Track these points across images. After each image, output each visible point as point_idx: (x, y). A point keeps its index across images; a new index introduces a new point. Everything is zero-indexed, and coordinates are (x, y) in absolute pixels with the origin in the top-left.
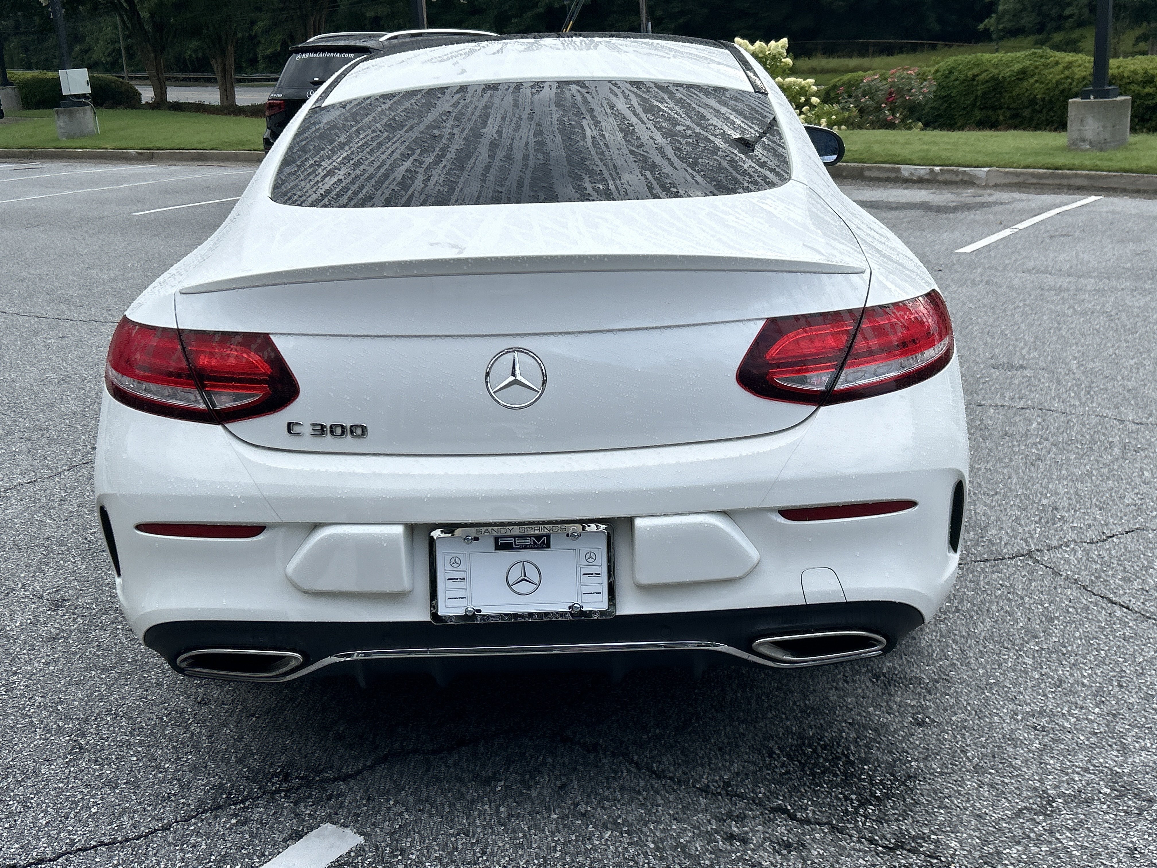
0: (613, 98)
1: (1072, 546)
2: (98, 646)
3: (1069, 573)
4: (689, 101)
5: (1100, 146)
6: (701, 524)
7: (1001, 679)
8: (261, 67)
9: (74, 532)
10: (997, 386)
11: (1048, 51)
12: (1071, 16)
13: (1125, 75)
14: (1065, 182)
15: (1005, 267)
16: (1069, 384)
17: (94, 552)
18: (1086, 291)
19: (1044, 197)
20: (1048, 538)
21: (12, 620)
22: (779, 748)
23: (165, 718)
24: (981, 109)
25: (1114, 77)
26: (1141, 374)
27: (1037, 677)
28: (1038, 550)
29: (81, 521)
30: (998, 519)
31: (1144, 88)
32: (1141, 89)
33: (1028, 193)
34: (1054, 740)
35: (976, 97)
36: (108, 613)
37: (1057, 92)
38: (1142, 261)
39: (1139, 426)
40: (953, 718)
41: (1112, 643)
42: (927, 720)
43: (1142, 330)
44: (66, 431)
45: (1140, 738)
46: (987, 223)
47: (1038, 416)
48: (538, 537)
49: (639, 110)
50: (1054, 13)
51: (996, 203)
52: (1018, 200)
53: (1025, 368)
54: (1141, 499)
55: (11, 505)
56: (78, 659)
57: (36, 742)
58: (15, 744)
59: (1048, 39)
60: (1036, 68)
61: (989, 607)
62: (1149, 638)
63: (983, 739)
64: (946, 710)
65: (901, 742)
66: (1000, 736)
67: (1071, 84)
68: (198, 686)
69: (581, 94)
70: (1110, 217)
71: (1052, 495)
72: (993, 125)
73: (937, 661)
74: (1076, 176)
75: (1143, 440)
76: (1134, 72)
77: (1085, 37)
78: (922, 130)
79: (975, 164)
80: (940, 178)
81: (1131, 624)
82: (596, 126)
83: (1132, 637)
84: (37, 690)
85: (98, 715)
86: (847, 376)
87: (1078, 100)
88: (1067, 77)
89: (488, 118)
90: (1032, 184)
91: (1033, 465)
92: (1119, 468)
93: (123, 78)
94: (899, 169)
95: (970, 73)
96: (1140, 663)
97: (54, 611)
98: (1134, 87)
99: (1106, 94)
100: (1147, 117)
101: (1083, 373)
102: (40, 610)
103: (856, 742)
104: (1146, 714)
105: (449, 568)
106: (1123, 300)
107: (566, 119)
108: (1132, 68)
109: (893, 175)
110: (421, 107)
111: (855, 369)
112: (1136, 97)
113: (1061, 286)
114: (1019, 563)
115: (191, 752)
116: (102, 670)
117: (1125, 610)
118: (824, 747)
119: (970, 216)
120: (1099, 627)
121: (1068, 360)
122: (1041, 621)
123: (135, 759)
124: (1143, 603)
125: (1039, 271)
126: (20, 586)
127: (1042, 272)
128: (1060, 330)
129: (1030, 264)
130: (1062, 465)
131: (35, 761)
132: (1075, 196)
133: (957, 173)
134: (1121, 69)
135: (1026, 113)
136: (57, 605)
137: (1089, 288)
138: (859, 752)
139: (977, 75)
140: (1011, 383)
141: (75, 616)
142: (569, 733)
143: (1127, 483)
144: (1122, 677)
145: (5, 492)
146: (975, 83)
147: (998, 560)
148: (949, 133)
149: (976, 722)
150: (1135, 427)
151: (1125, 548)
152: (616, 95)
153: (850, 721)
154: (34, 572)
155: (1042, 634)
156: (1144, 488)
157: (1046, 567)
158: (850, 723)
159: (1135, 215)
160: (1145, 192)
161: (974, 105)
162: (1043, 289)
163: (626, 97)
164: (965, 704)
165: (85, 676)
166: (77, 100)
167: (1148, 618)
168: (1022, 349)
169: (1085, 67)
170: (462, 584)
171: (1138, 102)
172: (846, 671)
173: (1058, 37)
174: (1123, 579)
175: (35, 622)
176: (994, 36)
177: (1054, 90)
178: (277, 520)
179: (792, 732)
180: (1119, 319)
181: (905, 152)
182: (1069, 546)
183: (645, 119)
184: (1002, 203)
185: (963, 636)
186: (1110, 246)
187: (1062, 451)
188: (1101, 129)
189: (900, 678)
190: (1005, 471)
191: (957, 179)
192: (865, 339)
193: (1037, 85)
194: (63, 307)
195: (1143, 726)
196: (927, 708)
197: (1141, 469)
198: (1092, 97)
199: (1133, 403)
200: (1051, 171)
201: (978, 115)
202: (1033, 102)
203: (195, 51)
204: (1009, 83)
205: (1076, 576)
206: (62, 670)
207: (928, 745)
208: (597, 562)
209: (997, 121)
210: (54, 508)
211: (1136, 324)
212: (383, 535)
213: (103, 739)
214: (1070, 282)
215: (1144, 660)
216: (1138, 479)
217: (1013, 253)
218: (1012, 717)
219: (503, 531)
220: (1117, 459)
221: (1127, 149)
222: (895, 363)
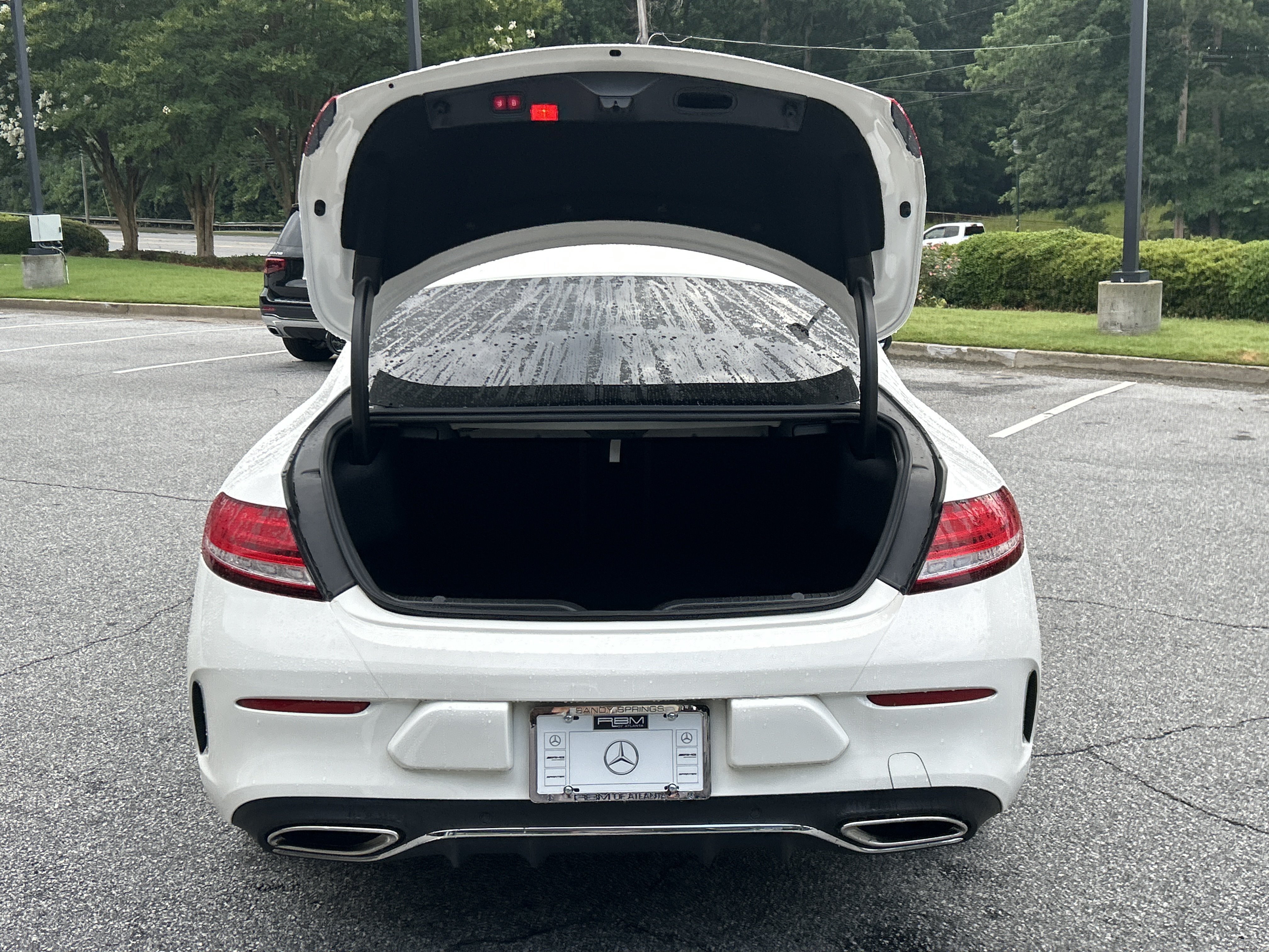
0: (690, 294)
1: (1131, 742)
2: (144, 830)
3: (1129, 769)
4: (762, 299)
5: (1132, 330)
6: (796, 707)
7: (1070, 873)
8: (236, 214)
9: (101, 712)
10: (1043, 578)
11: (1075, 230)
12: (1094, 192)
13: (1155, 258)
14: (1097, 367)
15: (1041, 455)
16: (1116, 578)
17: (126, 734)
18: (1126, 482)
19: (1076, 381)
20: (1106, 734)
21: (49, 802)
22: (856, 939)
23: (226, 904)
24: (1007, 288)
25: (1143, 260)
26: (1187, 569)
27: (1104, 871)
28: (1097, 746)
29: (107, 700)
30: (1055, 714)
31: (1174, 272)
32: (1171, 273)
33: (1059, 376)
34: (1126, 934)
35: (1002, 276)
36: (150, 797)
37: (1085, 274)
38: (1181, 452)
39: (1188, 622)
40: (1026, 911)
41: (1176, 839)
42: (1000, 912)
43: (1185, 524)
44: (77, 605)
45: (1209, 931)
46: (1019, 408)
47: (1087, 609)
48: (637, 717)
49: (717, 307)
50: (1076, 188)
51: (1027, 386)
52: (1049, 384)
53: (1070, 560)
54: (1194, 696)
55: (30, 682)
56: (126, 844)
57: (94, 927)
58: (74, 929)
59: (1071, 214)
60: (1064, 248)
61: (1052, 802)
62: (1212, 835)
63: (1056, 932)
64: (1018, 903)
65: (976, 934)
66: (1073, 929)
67: (1099, 265)
68: (255, 872)
69: (660, 290)
70: (1145, 404)
71: (1107, 691)
72: (1020, 305)
73: (1006, 856)
74: (1108, 361)
75: (1194, 637)
76: (1164, 256)
77: (1109, 214)
78: (946, 307)
79: (1004, 345)
80: (967, 358)
81: (1193, 821)
82: (677, 322)
83: (1195, 834)
84: (87, 873)
85: (155, 899)
86: (928, 567)
87: (1108, 282)
88: (1095, 259)
89: (573, 310)
90: (1062, 367)
91: (1086, 659)
92: (1172, 664)
93: (84, 221)
94: (925, 347)
95: (995, 251)
96: (1204, 859)
97: (92, 794)
98: (1164, 271)
99: (1137, 278)
100: (1178, 301)
101: (1129, 566)
102: (78, 791)
103: (932, 934)
104: (1213, 909)
105: (549, 746)
106: (1164, 492)
107: (648, 314)
108: (1161, 251)
109: (918, 354)
110: (507, 297)
111: (936, 561)
112: (1167, 280)
113: (1099, 477)
114: (1079, 758)
115: (258, 939)
116: (153, 855)
117: (1186, 806)
118: (901, 939)
119: (1003, 399)
120: (1162, 823)
121: (1112, 553)
122: (1105, 817)
123: (201, 944)
124: (1204, 800)
125: (1076, 460)
126: (52, 767)
127: (1080, 461)
128: (1102, 522)
129: (1068, 452)
130: (1115, 661)
131: (96, 946)
132: (1108, 381)
133: (985, 354)
134: (1150, 252)
135: (1054, 293)
136: (95, 787)
137: (1128, 479)
138: (936, 944)
139: (1002, 253)
140: (1057, 576)
141: (116, 799)
142: (642, 923)
143: (1181, 680)
144: (1188, 872)
145: (21, 668)
146: (1000, 261)
147: (1058, 754)
148: (975, 311)
149: (1049, 915)
150: (1186, 623)
151: (1183, 745)
152: (693, 292)
153: (924, 913)
154: (65, 753)
155: (1107, 830)
156: (1198, 685)
157: (1107, 763)
158: (924, 915)
159: (1170, 404)
160: (1179, 378)
161: (998, 283)
162: (1082, 479)
163: (703, 294)
164: (1036, 897)
165: (136, 860)
166: (47, 248)
167: (1210, 814)
168: (1065, 540)
169: (1113, 249)
170: (561, 763)
171: (1169, 286)
172: (916, 865)
173: (1081, 212)
174: (1183, 775)
175: (74, 805)
176: (1015, 209)
177: (1082, 272)
178: (383, 696)
179: (867, 924)
180: (1161, 512)
181: (930, 330)
182: (1127, 742)
183: (723, 316)
184: (1033, 387)
185: (1029, 831)
186: (1147, 435)
187: (1113, 646)
188: (1132, 313)
189: (971, 872)
190: (1058, 665)
191: (986, 360)
192: (945, 532)
193: (1064, 265)
194: (51, 472)
195: (1211, 921)
196: (1000, 901)
197: (1194, 665)
198: (1122, 280)
199: (1181, 599)
200: (1082, 354)
201: (1003, 293)
202: (1060, 282)
203: (164, 195)
204: (1035, 262)
205: (1136, 772)
206: (110, 854)
207: (1003, 937)
208: (693, 743)
209: (1023, 300)
210: (77, 686)
211: (1179, 517)
212: (488, 712)
213: (165, 924)
214: (1108, 473)
215: (1208, 856)
216: (1191, 676)
217: (1049, 440)
218: (1083, 911)
219: (602, 710)
220: (1169, 655)
221: (1159, 335)
222: (972, 556)
